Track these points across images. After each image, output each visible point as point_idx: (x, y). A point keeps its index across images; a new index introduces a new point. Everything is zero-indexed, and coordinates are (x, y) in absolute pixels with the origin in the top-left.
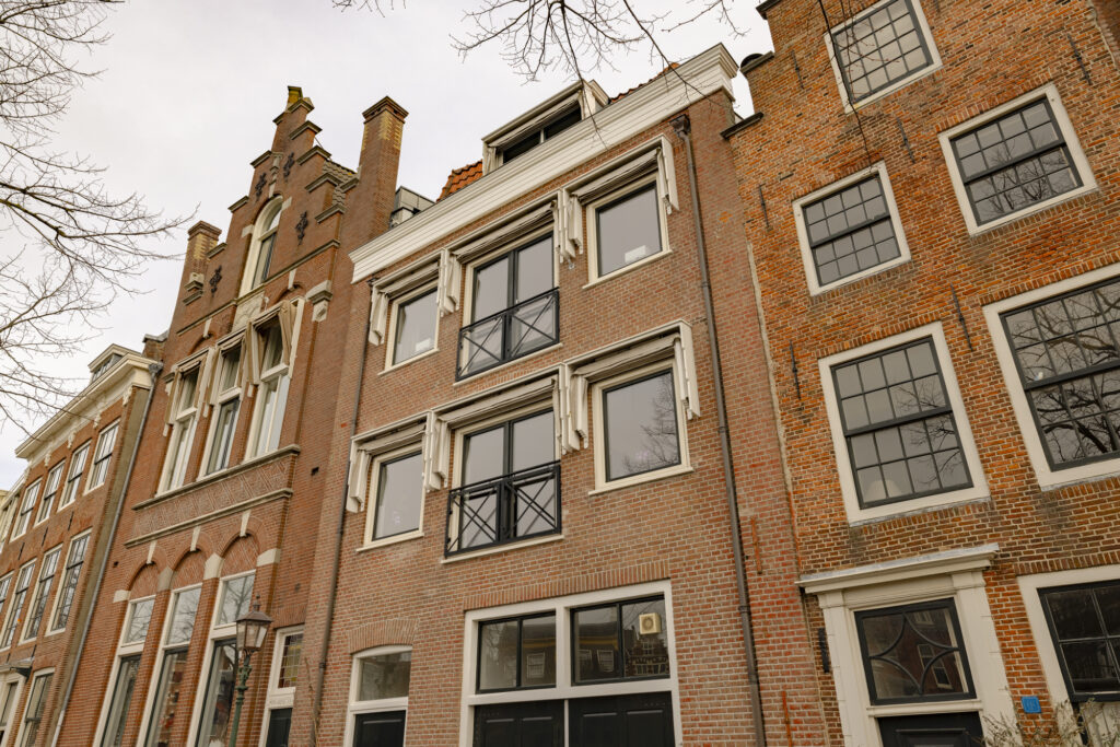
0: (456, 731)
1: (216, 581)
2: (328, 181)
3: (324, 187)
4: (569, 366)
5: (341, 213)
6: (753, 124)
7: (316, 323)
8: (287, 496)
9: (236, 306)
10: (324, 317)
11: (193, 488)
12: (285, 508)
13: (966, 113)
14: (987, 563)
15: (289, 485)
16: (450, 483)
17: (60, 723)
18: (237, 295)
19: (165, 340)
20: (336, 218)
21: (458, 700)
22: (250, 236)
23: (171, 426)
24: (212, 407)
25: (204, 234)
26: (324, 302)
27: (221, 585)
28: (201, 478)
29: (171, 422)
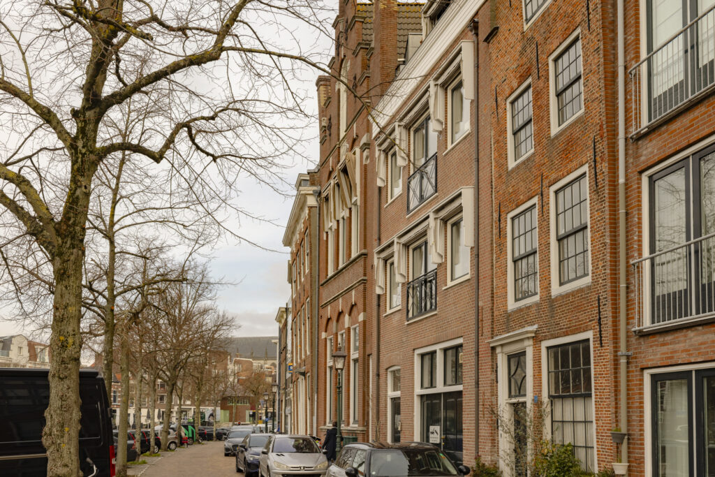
0: (413, 407)
1: (349, 329)
2: (361, 48)
3: (360, 53)
4: (434, 212)
5: (369, 77)
6: (495, 35)
7: (365, 165)
8: (364, 282)
9: (339, 148)
10: (368, 161)
11: (339, 273)
12: (365, 289)
13: (556, 43)
14: (533, 335)
15: (365, 275)
16: (408, 279)
17: (316, 399)
18: (339, 139)
19: (319, 170)
20: (366, 82)
21: (413, 392)
22: (339, 90)
23: (327, 233)
24: (338, 221)
25: (324, 85)
26: (367, 150)
27: (352, 330)
28: (341, 266)
29: (326, 230)
